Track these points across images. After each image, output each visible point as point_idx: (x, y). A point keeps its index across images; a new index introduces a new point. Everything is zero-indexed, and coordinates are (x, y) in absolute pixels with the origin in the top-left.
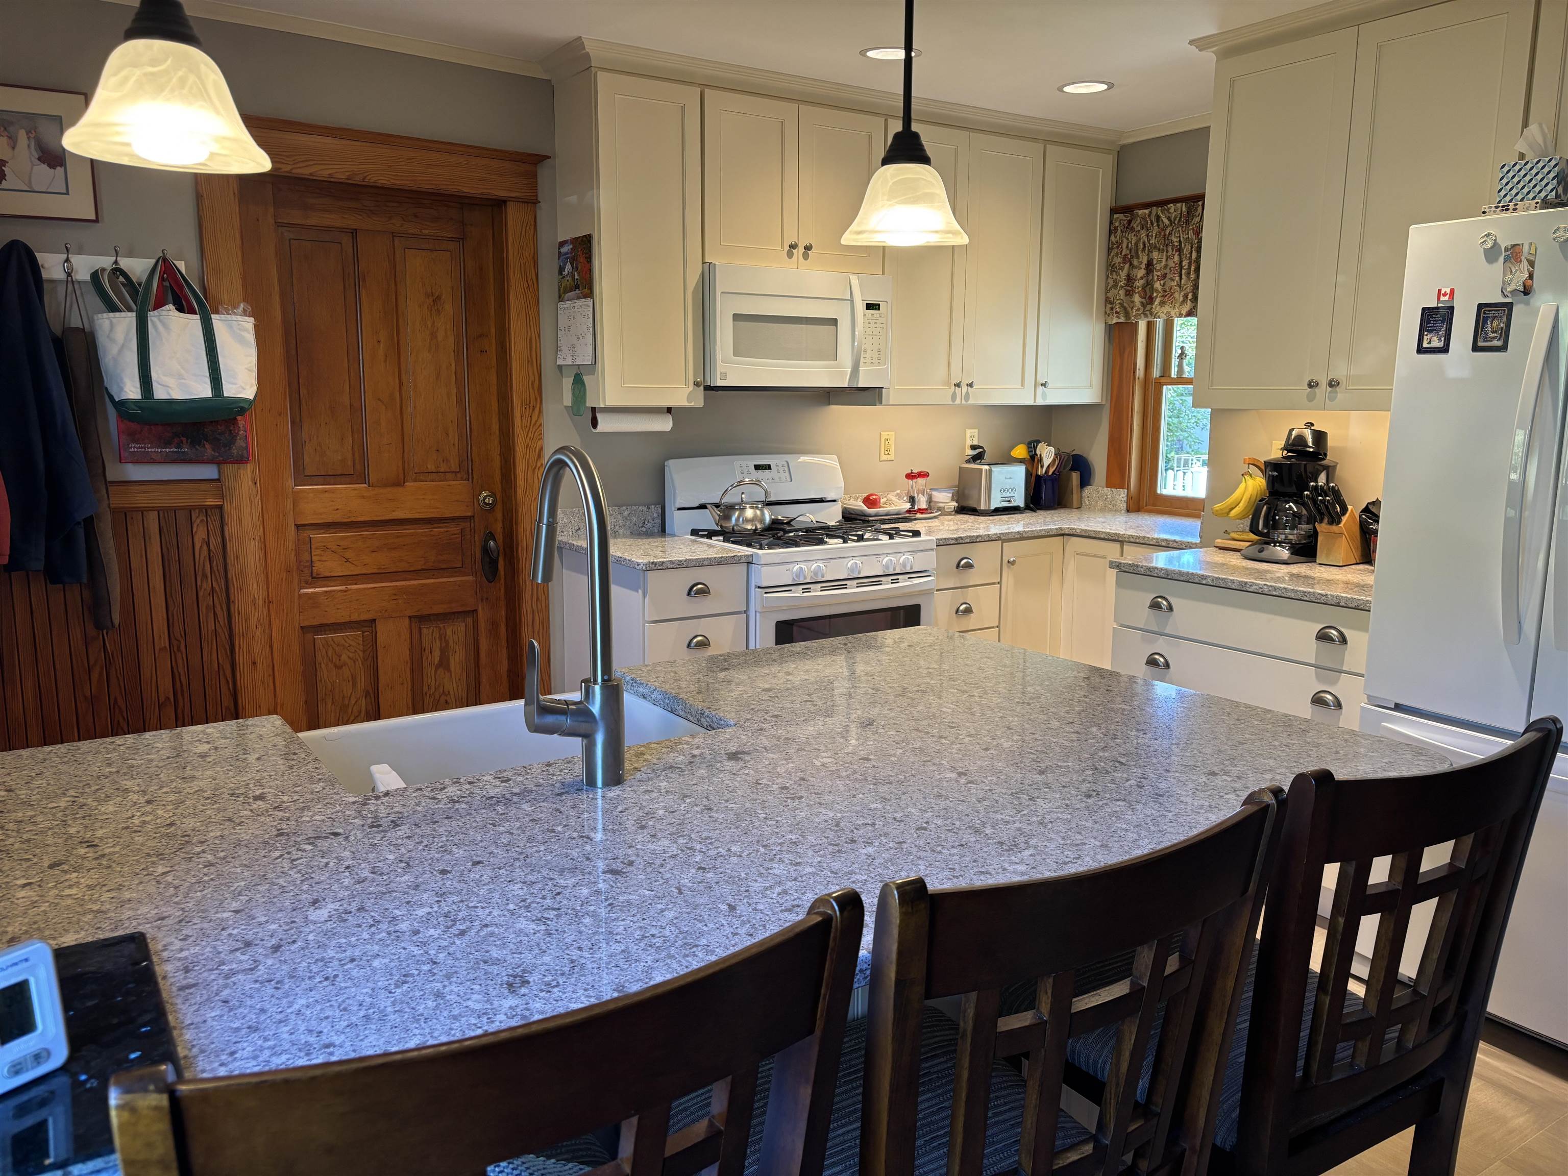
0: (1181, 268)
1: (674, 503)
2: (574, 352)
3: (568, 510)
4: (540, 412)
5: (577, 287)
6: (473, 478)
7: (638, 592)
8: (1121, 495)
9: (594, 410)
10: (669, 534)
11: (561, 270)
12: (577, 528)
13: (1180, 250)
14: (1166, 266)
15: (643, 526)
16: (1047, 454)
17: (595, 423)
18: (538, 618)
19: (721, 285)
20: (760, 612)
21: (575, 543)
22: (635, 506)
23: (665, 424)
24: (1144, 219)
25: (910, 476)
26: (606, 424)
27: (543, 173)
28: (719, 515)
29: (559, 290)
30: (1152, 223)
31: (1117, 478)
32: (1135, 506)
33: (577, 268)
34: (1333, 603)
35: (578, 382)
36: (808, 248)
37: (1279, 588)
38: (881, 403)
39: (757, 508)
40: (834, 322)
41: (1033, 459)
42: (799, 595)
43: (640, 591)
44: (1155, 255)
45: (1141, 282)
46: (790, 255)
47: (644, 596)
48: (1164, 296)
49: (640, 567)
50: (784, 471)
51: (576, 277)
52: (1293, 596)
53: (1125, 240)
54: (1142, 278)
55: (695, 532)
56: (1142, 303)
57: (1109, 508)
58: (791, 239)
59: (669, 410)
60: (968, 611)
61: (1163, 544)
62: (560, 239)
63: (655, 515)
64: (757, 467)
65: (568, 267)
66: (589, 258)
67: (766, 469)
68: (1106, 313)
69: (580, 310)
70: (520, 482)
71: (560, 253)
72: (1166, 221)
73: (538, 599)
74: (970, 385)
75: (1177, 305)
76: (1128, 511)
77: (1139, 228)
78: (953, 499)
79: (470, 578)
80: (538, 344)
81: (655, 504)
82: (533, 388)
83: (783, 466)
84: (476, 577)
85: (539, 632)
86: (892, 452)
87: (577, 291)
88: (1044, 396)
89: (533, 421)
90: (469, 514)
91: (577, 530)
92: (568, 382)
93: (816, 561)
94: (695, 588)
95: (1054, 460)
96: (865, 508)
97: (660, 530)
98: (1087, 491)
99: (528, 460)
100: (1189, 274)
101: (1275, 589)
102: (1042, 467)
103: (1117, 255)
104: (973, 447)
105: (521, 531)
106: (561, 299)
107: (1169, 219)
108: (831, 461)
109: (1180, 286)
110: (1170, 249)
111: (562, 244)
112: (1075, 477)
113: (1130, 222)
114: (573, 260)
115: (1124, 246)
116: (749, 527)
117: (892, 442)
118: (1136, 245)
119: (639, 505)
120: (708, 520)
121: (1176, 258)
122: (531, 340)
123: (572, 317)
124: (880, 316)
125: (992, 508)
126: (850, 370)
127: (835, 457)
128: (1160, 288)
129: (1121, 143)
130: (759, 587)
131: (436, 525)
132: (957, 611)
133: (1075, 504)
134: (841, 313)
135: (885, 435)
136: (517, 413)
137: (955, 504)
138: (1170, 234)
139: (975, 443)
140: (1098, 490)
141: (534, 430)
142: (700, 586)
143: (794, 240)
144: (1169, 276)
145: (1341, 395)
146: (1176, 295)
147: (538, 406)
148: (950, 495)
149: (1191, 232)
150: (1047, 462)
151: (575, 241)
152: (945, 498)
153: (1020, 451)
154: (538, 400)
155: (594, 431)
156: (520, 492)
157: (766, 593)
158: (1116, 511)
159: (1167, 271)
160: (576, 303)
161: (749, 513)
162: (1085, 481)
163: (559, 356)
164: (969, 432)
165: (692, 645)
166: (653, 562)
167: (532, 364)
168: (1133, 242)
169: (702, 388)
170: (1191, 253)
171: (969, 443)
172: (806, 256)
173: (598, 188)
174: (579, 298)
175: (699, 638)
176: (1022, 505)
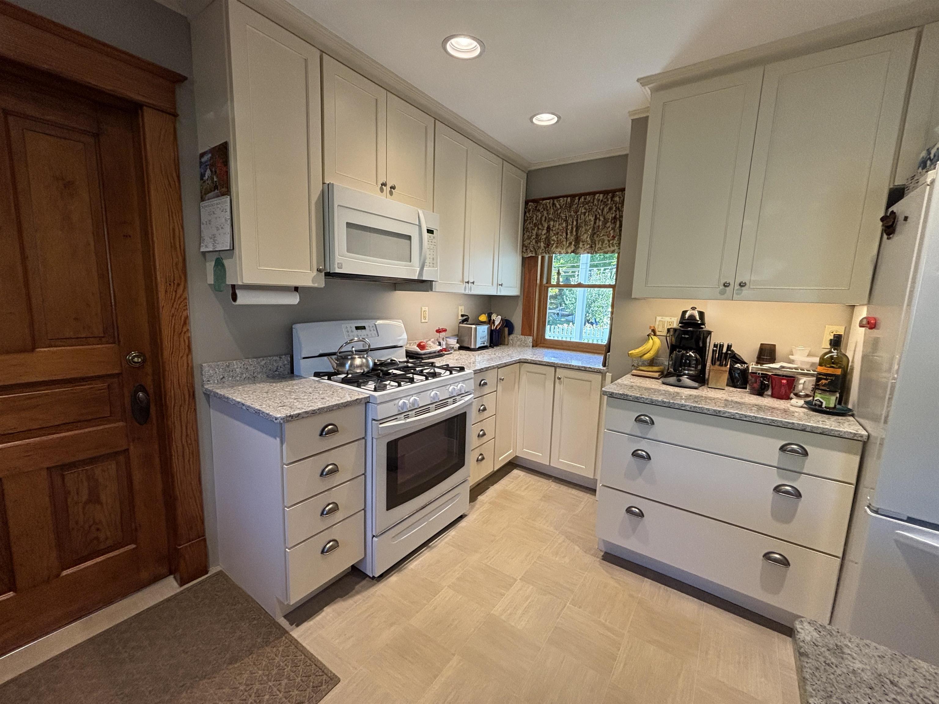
0: (567, 229)
1: (300, 354)
2: (214, 241)
3: (213, 364)
4: (185, 288)
5: (216, 188)
6: (119, 342)
7: (276, 439)
8: (530, 339)
9: (233, 287)
10: (297, 376)
11: (202, 176)
12: (221, 377)
13: (566, 221)
14: (558, 229)
15: (276, 371)
16: (497, 320)
17: (235, 298)
18: (187, 450)
19: (338, 199)
20: (376, 439)
21: (218, 391)
22: (270, 356)
23: (294, 300)
24: (546, 205)
25: (438, 331)
26: (244, 298)
27: (181, 92)
28: (337, 364)
29: (201, 193)
30: (550, 208)
31: (527, 330)
32: (536, 345)
33: (216, 172)
34: (799, 429)
35: (219, 265)
36: (393, 188)
37: (750, 416)
38: (432, 290)
39: (364, 357)
40: (409, 238)
41: (490, 322)
42: (403, 422)
43: (278, 439)
44: (552, 223)
45: (544, 236)
46: (382, 190)
47: (282, 443)
48: (557, 243)
49: (278, 421)
50: (374, 330)
51: (215, 179)
52: (762, 422)
53: (535, 216)
54: (545, 234)
55: (317, 374)
56: (544, 247)
57: (524, 345)
58: (382, 180)
59: (296, 289)
60: (485, 409)
61: (583, 369)
62: (201, 151)
63: (286, 362)
64: (357, 328)
65: (208, 173)
66: (226, 163)
67: (362, 329)
68: (523, 252)
69: (218, 206)
70: (167, 344)
71: (201, 162)
72: (559, 207)
73: (187, 435)
74: (473, 283)
75: (565, 248)
76: (533, 347)
77: (542, 210)
78: (457, 343)
79: (121, 424)
80: (181, 233)
81: (285, 355)
82: (177, 268)
83: (373, 327)
84: (126, 422)
85: (189, 461)
86: (427, 318)
87: (216, 191)
88: (500, 291)
89: (178, 296)
90: (117, 372)
91: (222, 379)
92: (210, 266)
93: (412, 395)
94: (326, 429)
95: (500, 323)
96: (419, 350)
97: (290, 372)
98: (511, 337)
99: (174, 327)
100: (571, 232)
101: (746, 416)
102: (494, 325)
103: (530, 223)
104: (462, 316)
105: (168, 385)
106: (203, 200)
107: (560, 205)
108: (399, 323)
109: (566, 238)
110: (560, 220)
111: (202, 155)
112: (506, 330)
113: (536, 207)
114: (212, 166)
115: (534, 219)
116: (358, 371)
117: (427, 313)
118: (541, 218)
119: (272, 356)
120: (327, 365)
121: (564, 225)
122: (174, 230)
123: (212, 213)
124: (434, 238)
125: (477, 347)
126: (419, 269)
127: (401, 321)
128: (556, 239)
129: (529, 169)
130: (374, 420)
131: (77, 384)
132: (479, 410)
133: (506, 343)
134: (413, 232)
135: (423, 309)
136: (161, 289)
137: (458, 345)
138: (560, 213)
139: (463, 313)
140: (517, 336)
141: (179, 302)
142: (330, 427)
143: (384, 180)
144: (560, 233)
145: (745, 291)
146: (564, 243)
147: (182, 284)
148: (456, 341)
149: (572, 212)
150: (497, 323)
151: (213, 151)
152: (453, 342)
153: (483, 318)
154: (183, 277)
155: (234, 303)
156: (166, 353)
157: (380, 424)
158: (527, 346)
159: (559, 231)
160: (216, 201)
161: (358, 361)
162: (511, 332)
163: (202, 244)
164: (460, 308)
165: (325, 473)
166: (290, 416)
167: (176, 248)
168: (540, 217)
169: (323, 274)
170: (573, 222)
171: (460, 314)
172: (391, 193)
173: (232, 101)
174: (218, 196)
175: (330, 467)
176: (488, 345)
